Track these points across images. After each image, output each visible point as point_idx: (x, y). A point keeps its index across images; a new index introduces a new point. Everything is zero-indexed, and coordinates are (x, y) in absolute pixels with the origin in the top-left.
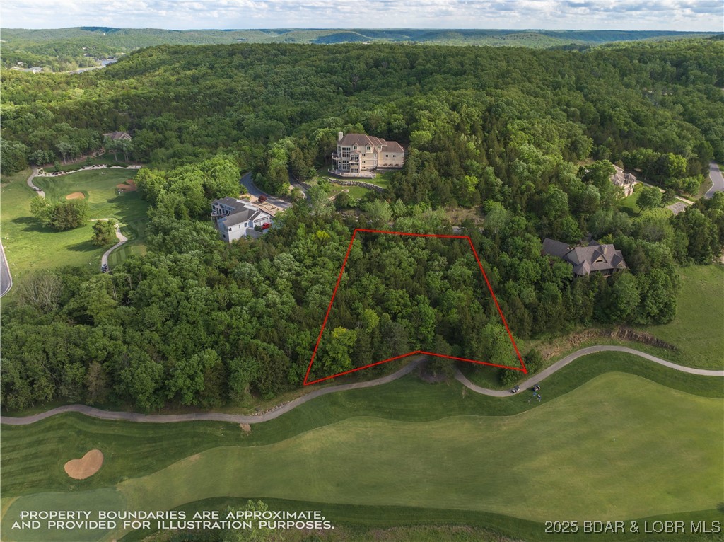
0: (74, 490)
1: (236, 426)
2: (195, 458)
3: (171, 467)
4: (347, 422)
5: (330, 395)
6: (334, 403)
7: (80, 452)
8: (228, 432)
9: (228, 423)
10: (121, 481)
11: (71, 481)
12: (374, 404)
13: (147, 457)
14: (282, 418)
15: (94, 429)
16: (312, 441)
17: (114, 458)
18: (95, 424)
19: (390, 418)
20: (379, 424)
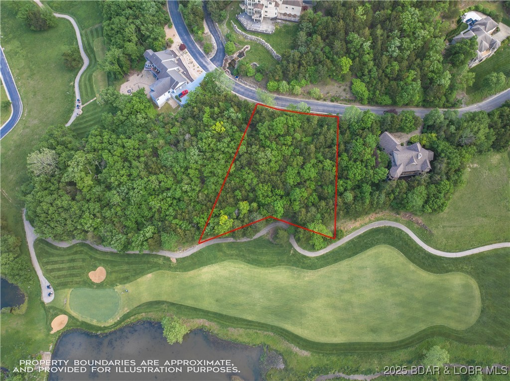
0: (96, 288)
1: (168, 259)
2: (149, 275)
3: (139, 280)
4: (226, 263)
5: (218, 245)
6: (220, 250)
7: (95, 268)
8: (165, 262)
9: (164, 257)
10: (117, 286)
11: (93, 283)
12: (241, 253)
13: (126, 272)
14: (193, 256)
15: (98, 256)
16: (207, 273)
17: (111, 273)
18: (98, 253)
19: (249, 263)
20: (242, 266)
